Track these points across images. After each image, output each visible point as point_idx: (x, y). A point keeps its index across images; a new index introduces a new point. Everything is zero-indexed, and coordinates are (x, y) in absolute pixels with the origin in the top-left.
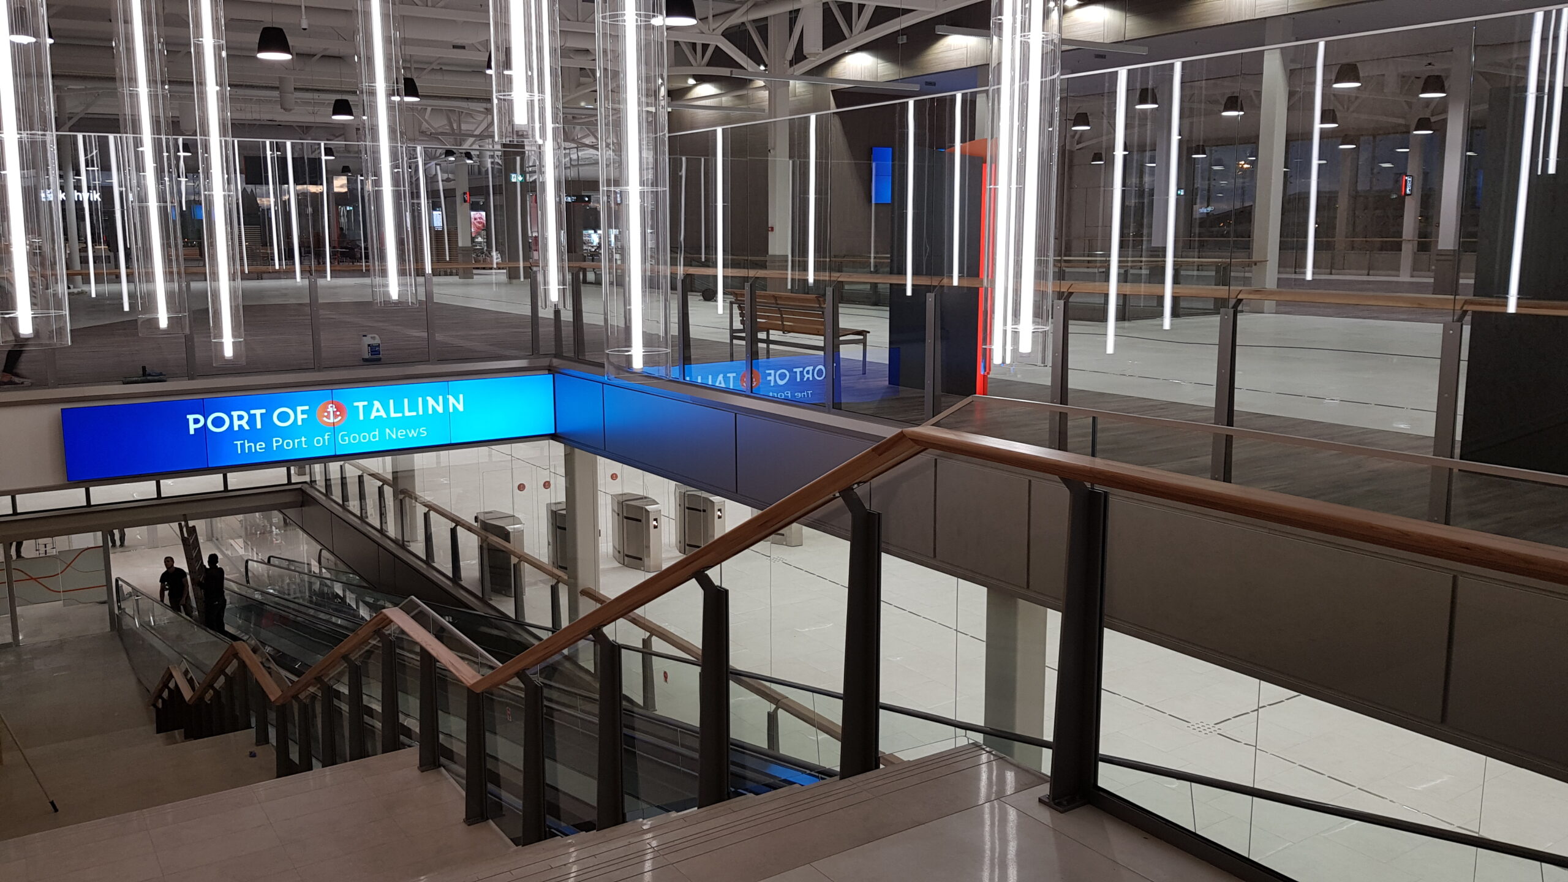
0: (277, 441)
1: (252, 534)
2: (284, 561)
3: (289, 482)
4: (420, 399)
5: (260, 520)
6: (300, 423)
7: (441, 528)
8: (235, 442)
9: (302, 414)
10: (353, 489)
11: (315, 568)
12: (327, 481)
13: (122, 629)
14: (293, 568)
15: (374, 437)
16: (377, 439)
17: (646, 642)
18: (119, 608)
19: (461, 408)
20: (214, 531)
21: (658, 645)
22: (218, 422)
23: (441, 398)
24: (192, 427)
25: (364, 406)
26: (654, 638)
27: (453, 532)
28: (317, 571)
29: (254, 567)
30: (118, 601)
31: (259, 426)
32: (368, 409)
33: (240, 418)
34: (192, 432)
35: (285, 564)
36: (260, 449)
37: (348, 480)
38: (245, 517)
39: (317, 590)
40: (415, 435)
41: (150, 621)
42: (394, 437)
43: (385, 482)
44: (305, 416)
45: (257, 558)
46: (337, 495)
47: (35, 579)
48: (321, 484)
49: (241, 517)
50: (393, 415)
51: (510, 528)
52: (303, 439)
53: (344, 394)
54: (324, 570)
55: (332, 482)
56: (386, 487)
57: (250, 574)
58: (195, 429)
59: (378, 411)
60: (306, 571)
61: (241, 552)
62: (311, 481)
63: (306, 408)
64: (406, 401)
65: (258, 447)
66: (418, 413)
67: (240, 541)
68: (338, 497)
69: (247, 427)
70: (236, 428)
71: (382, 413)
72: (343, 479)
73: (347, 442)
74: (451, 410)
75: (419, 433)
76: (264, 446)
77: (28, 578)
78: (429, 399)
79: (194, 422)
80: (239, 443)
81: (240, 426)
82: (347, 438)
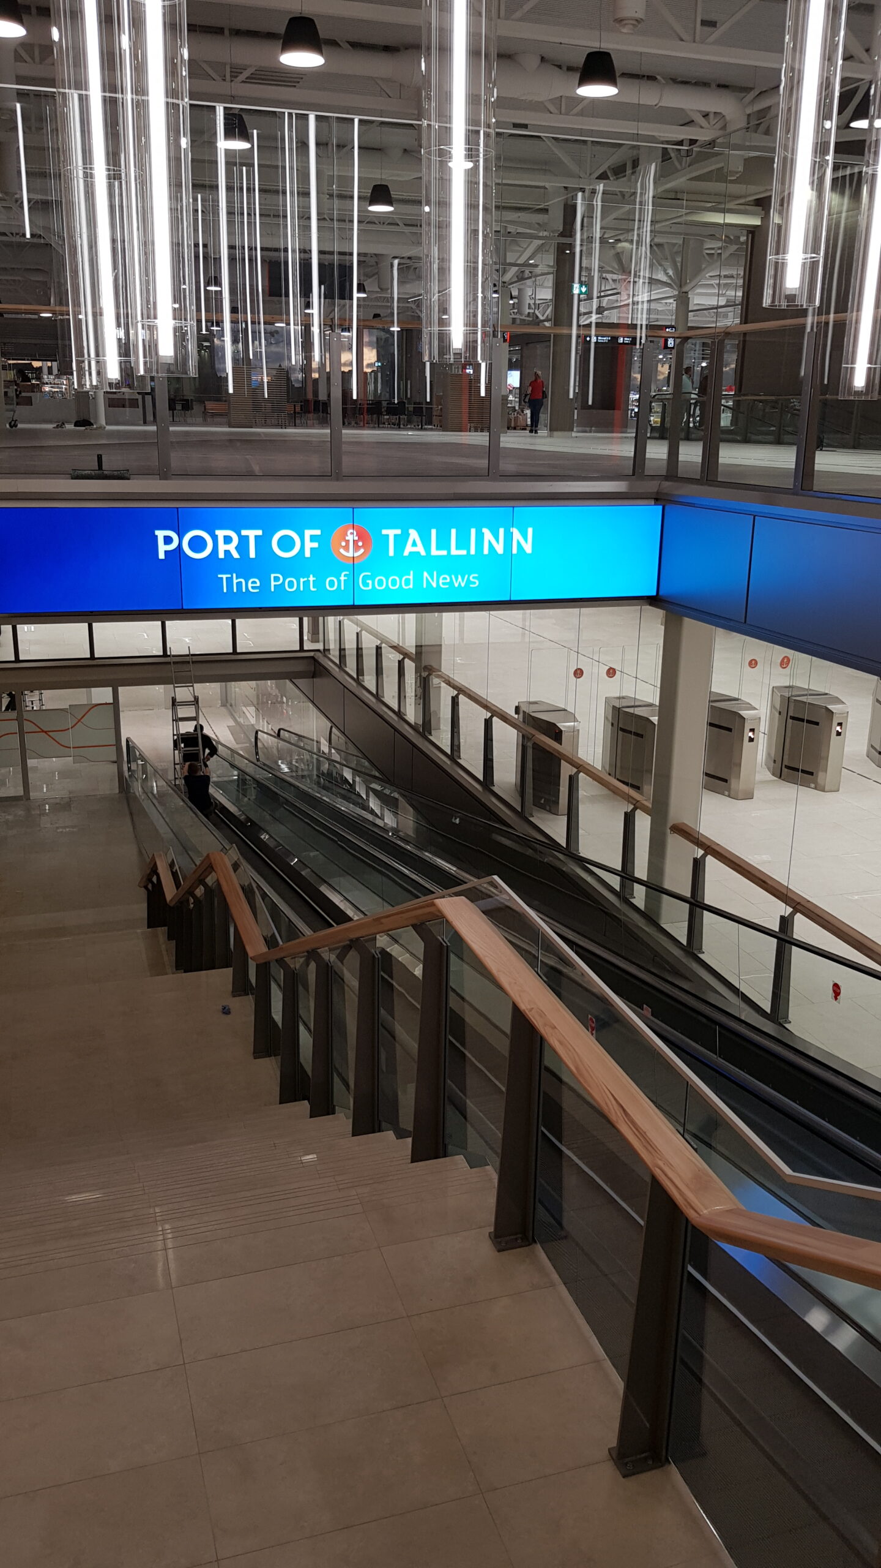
0: (277, 579)
1: (263, 703)
2: (293, 735)
3: (302, 649)
4: (473, 531)
5: (272, 689)
6: (307, 554)
7: (472, 718)
8: (220, 576)
9: (311, 541)
10: (369, 663)
11: (325, 748)
12: (342, 650)
13: (130, 792)
14: (302, 745)
15: (407, 582)
16: (411, 586)
17: (786, 923)
18: (129, 769)
19: (528, 548)
20: (229, 698)
21: (804, 929)
22: (197, 544)
23: (502, 531)
24: (162, 549)
25: (395, 535)
26: (798, 917)
27: (488, 724)
28: (326, 750)
29: (263, 737)
30: (129, 762)
31: (252, 555)
32: (401, 541)
33: (228, 540)
34: (162, 556)
35: (294, 739)
36: (252, 587)
37: (364, 652)
38: (257, 685)
39: (325, 772)
40: (463, 585)
41: (153, 787)
42: (434, 585)
43: (406, 655)
44: (315, 545)
45: (267, 729)
46: (351, 667)
47: (46, 732)
48: (334, 655)
49: (253, 683)
50: (434, 552)
51: (562, 726)
52: (311, 578)
53: (368, 515)
54: (333, 751)
55: (347, 652)
56: (407, 661)
57: (259, 744)
58: (166, 552)
59: (414, 544)
60: (315, 751)
61: (253, 721)
62: (324, 649)
63: (318, 532)
64: (453, 531)
65: (250, 585)
66: (469, 551)
67: (252, 709)
68: (352, 670)
69: (236, 555)
70: (221, 555)
71: (420, 549)
72: (359, 650)
73: (370, 587)
74: (515, 551)
75: (469, 582)
76: (258, 584)
77: (39, 730)
78: (486, 531)
79: (165, 541)
80: (224, 576)
81: (227, 552)
82: (370, 582)
